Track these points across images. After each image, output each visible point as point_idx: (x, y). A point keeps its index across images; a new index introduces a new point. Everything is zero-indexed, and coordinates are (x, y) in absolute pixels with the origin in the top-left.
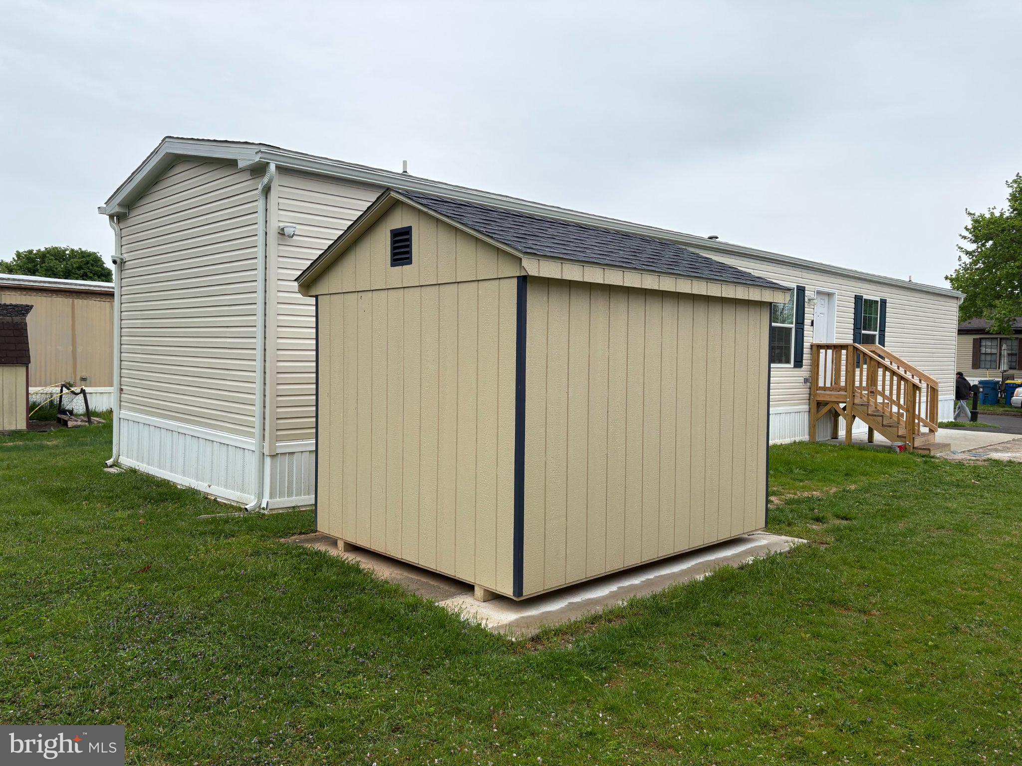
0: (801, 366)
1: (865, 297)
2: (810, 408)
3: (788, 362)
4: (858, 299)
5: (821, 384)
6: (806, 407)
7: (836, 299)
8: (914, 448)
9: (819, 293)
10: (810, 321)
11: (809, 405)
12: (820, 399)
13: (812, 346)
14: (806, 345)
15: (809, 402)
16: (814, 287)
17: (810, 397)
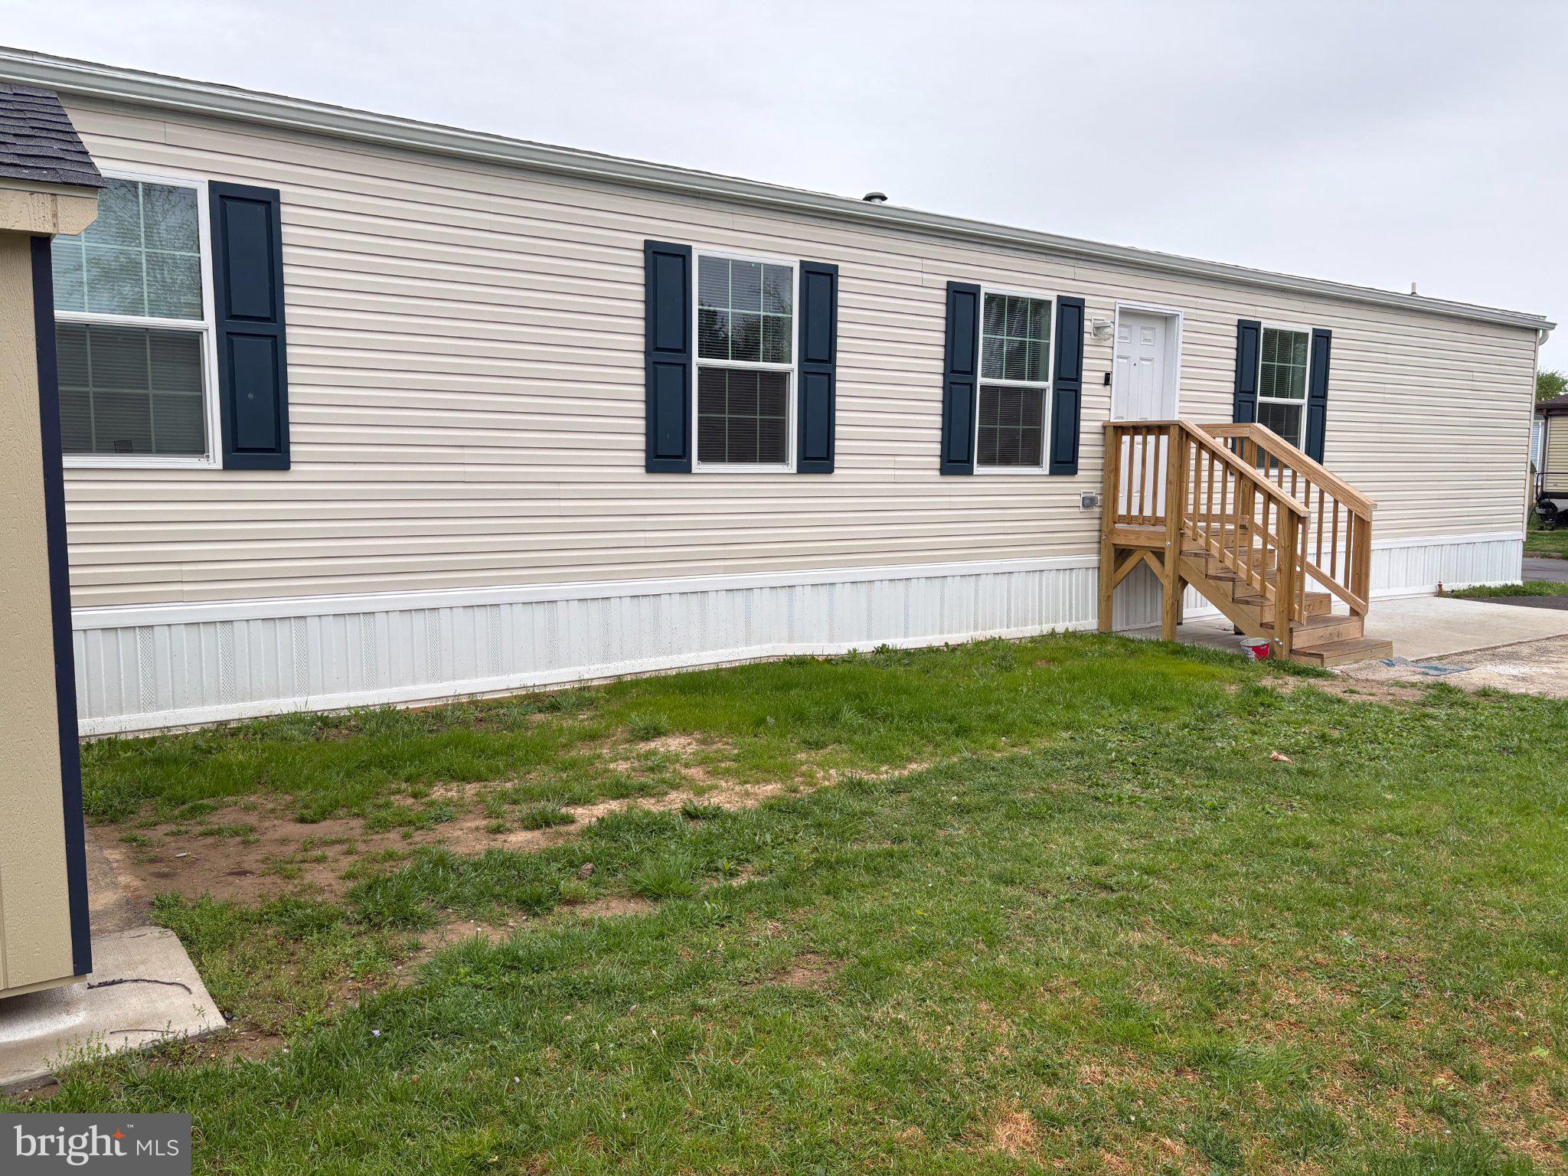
0: (1073, 471)
1: (1266, 324)
2: (1100, 561)
3: (1036, 461)
4: (1247, 330)
5: (1122, 510)
6: (1093, 559)
7: (1181, 328)
8: (1291, 651)
9: (1125, 313)
10: (1103, 375)
11: (1099, 553)
12: (1121, 541)
13: (1104, 427)
14: (1090, 424)
15: (1100, 548)
16: (1114, 300)
17: (1100, 537)
